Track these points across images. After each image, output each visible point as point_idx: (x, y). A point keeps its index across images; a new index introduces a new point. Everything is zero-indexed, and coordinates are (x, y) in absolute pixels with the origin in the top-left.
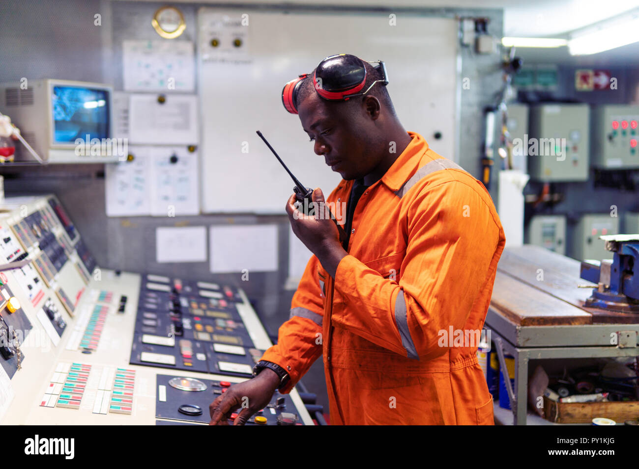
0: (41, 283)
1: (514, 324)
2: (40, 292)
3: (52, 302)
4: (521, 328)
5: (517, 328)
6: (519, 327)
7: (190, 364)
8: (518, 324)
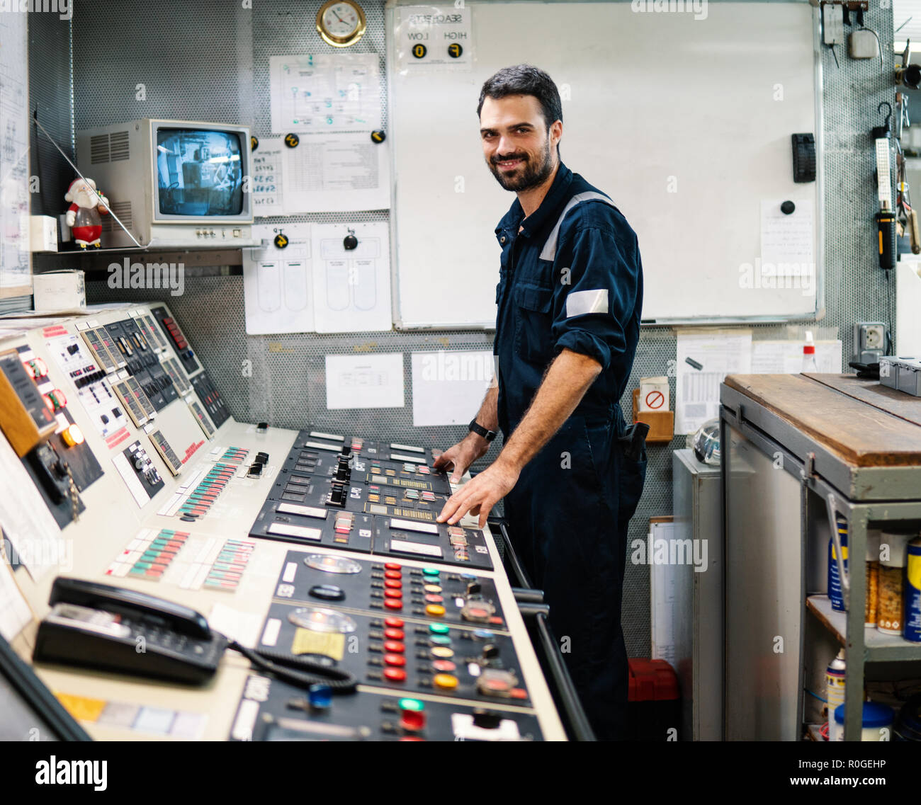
0: (124, 416)
1: (848, 464)
2: (123, 430)
3: (140, 448)
4: (858, 471)
5: (852, 470)
6: (854, 468)
7: (344, 541)
8: (855, 465)
